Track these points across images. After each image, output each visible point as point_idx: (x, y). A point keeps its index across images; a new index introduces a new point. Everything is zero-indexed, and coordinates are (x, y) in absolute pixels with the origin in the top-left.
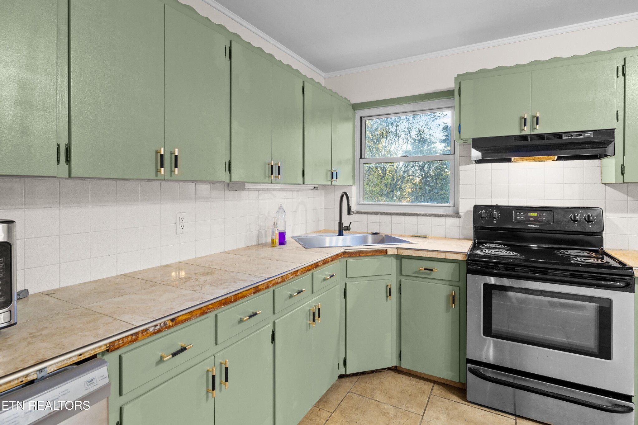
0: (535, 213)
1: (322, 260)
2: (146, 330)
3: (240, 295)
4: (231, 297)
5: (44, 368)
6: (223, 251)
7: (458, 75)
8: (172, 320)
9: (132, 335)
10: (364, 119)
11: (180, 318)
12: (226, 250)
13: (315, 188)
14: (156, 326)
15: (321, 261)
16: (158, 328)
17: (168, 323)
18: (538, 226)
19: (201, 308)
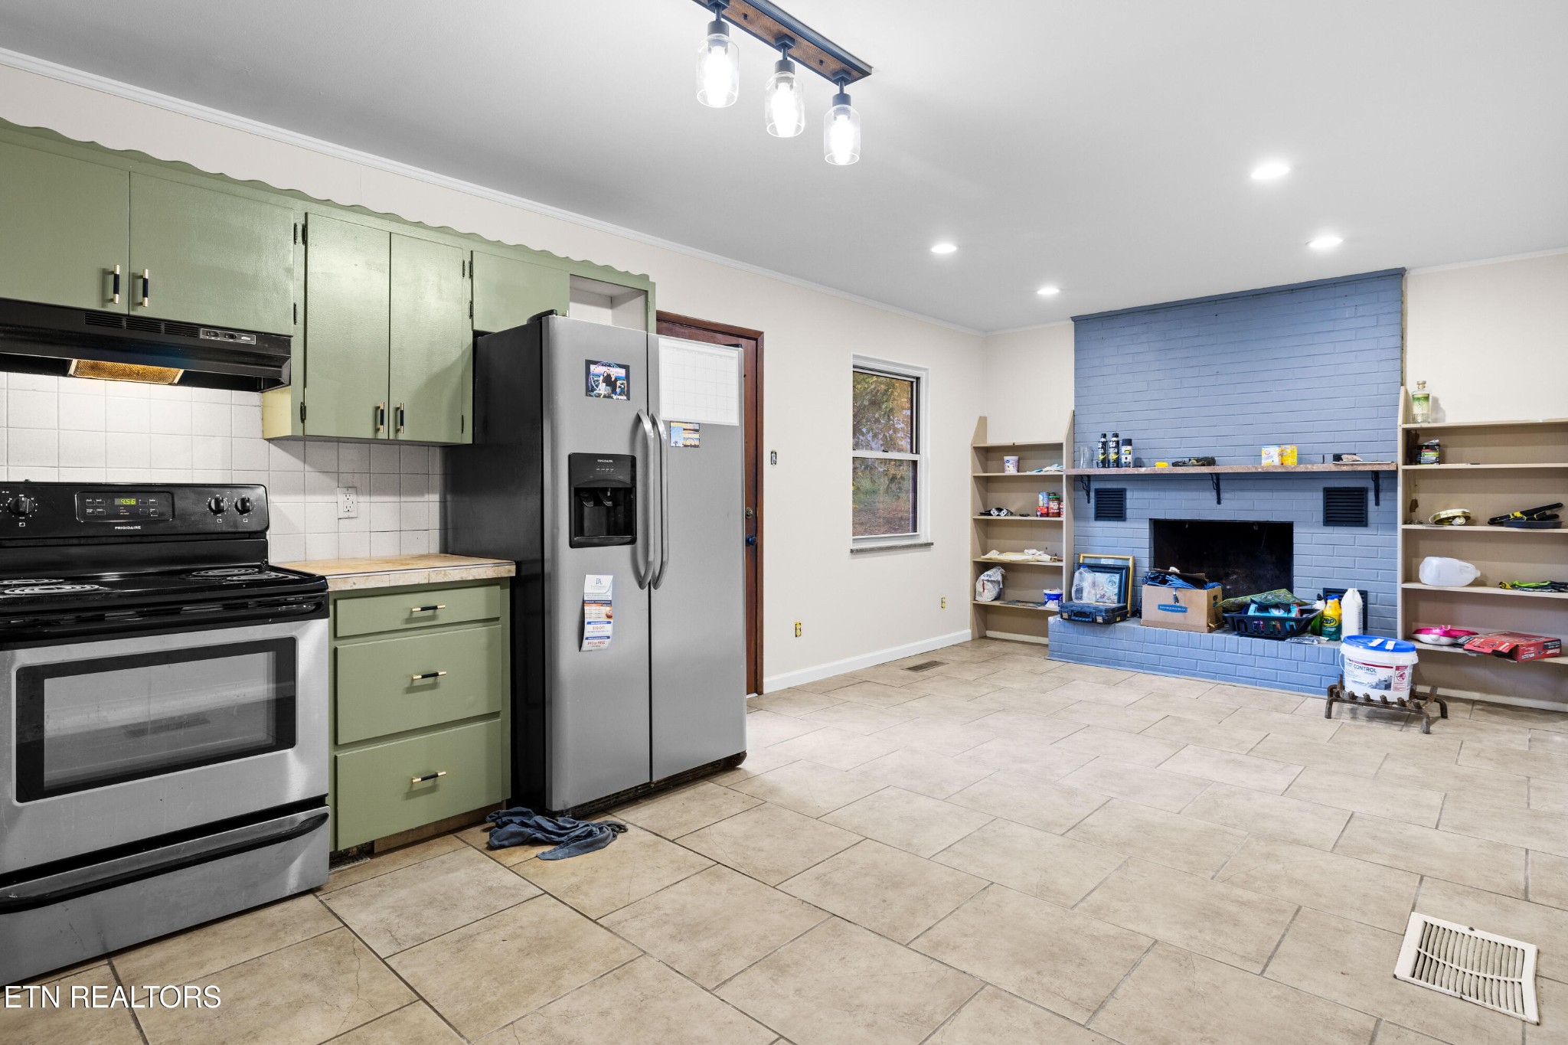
0: (130, 497)
18: (139, 527)
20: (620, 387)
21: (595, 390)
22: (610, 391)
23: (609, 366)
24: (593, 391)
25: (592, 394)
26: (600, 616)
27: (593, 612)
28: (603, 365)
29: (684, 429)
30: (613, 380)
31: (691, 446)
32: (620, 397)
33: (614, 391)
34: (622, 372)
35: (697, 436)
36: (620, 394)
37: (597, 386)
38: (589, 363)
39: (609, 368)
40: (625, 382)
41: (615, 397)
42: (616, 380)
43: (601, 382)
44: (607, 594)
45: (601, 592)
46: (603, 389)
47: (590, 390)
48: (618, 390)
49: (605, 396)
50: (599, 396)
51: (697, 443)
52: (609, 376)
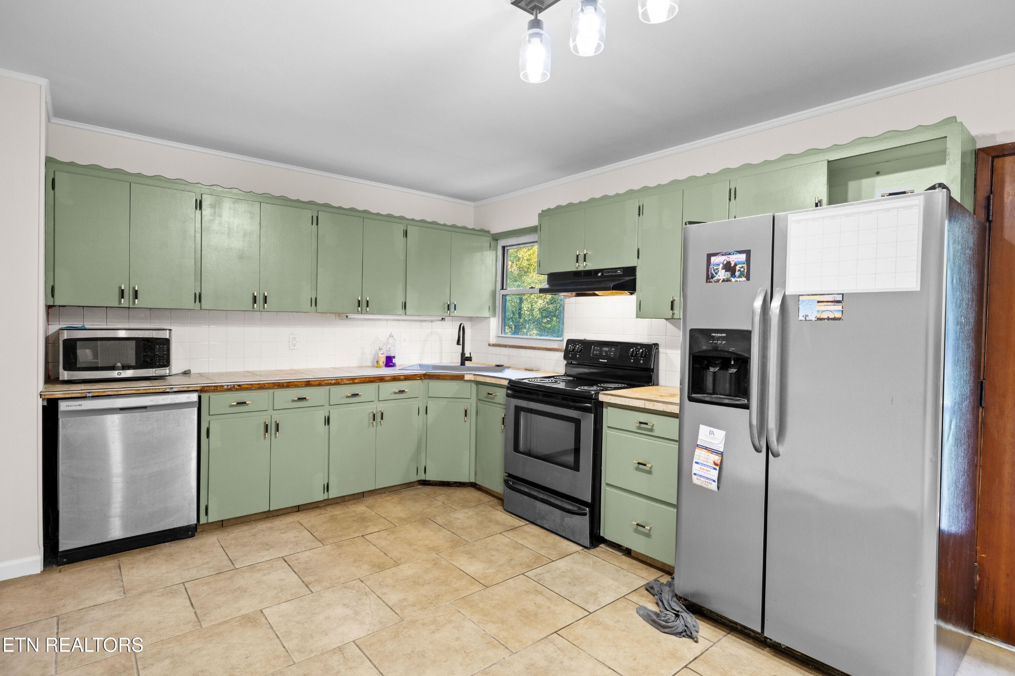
0: (607, 347)
1: (390, 376)
2: (222, 386)
3: (292, 383)
4: (284, 383)
5: (173, 388)
6: (334, 366)
7: (543, 211)
8: (239, 386)
9: (214, 386)
10: (506, 249)
11: (244, 386)
12: (337, 366)
13: (443, 319)
14: (228, 386)
15: (388, 376)
16: (229, 387)
17: (236, 386)
18: (606, 361)
19: (259, 384)
20: (739, 270)
21: (715, 276)
22: (729, 276)
23: (730, 254)
24: (712, 278)
25: (712, 280)
26: (708, 460)
27: (702, 455)
28: (723, 255)
29: (819, 302)
30: (732, 265)
31: (828, 319)
32: (741, 279)
33: (733, 275)
34: (743, 257)
35: (839, 307)
36: (739, 277)
37: (716, 273)
38: (709, 256)
39: (729, 256)
40: (745, 265)
41: (733, 280)
42: (736, 265)
43: (720, 269)
44: (719, 445)
45: (714, 442)
46: (722, 274)
47: (709, 277)
48: (737, 274)
49: (723, 281)
50: (718, 281)
51: (838, 315)
52: (729, 263)
